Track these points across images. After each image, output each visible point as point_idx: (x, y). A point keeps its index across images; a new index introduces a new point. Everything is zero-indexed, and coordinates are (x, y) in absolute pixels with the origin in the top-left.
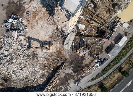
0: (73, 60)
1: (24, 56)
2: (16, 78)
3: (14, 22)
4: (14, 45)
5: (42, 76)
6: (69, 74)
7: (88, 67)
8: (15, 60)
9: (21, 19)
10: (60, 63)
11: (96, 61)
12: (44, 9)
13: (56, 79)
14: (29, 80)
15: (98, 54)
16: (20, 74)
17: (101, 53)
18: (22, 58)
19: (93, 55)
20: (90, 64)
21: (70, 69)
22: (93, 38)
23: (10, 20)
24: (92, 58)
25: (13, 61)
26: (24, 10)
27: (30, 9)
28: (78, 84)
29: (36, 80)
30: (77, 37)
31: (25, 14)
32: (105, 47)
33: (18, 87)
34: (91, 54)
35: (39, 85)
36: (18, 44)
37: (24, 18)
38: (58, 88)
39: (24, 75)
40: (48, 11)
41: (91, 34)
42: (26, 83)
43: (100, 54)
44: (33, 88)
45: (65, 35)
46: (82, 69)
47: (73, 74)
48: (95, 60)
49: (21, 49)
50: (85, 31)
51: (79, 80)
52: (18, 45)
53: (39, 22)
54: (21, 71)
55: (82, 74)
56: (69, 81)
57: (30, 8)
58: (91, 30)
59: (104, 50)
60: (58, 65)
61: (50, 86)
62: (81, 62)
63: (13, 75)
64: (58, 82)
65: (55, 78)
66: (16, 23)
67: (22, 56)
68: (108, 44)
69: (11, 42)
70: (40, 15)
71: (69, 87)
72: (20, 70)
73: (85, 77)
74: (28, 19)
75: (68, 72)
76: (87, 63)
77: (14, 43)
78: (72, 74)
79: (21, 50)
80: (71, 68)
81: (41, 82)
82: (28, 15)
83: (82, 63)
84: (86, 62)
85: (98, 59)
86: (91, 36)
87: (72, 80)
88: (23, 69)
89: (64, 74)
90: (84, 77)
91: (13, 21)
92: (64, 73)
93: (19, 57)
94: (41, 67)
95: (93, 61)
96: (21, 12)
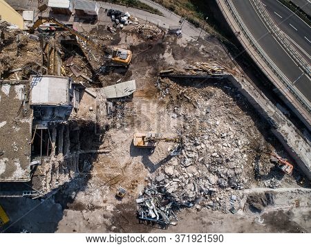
0: (146, 64)
1: (196, 145)
2: (242, 136)
3: (152, 205)
4: (191, 175)
5: (208, 96)
6: (173, 55)
7: (140, 32)
8: (214, 154)
9: (139, 201)
10: (167, 80)
11: (122, 25)
12: (94, 173)
13: (195, 68)
14: (230, 113)
15: (108, 29)
16: (229, 133)
17: (103, 26)
18: (203, 146)
19: (114, 36)
20: (133, 32)
21: (164, 59)
22: (87, 55)
23: (153, 216)
24: (122, 35)
25: (218, 156)
26: (118, 207)
27: (111, 198)
28: (178, 30)
29: (221, 102)
30: (104, 83)
31: (125, 200)
32: (89, 27)
33: (253, 123)
34: (116, 42)
35: (226, 91)
36: (183, 169)
37: (132, 197)
38: (207, 55)
39: (227, 126)
40: (91, 163)
41: (83, 64)
42: (237, 115)
43: (106, 28)
44: (238, 98)
45: (114, 104)
46: (151, 38)
47: (168, 47)
48: (121, 28)
49: (188, 157)
50: (84, 76)
51: (172, 32)
52: (186, 167)
53: (122, 165)
54: (225, 135)
55: (159, 34)
56: (185, 46)
57: (109, 198)
58: (75, 68)
59: (96, 25)
60: (171, 82)
61: (213, 71)
62: (141, 49)
63: (239, 143)
64: (198, 63)
65: (195, 70)
66: (152, 202)
67: (199, 147)
68: (80, 25)
69: (189, 183)
70: (108, 171)
71: (194, 40)
72: (223, 137)
73: (160, 25)
74: (130, 188)
75: (172, 58)
76: (135, 37)
77: (186, 176)
78: (169, 50)
79: (191, 155)
80: (161, 57)
81: (218, 92)
82: (124, 192)
83: (141, 46)
84: (134, 40)
85: (117, 25)
86: (85, 60)
87: (179, 42)
88: (218, 134)
89: (178, 62)
90: (160, 28)
91: (152, 207)
92: (177, 64)
93: (203, 151)
94: (195, 107)
95: (125, 31)
96: (127, 210)
